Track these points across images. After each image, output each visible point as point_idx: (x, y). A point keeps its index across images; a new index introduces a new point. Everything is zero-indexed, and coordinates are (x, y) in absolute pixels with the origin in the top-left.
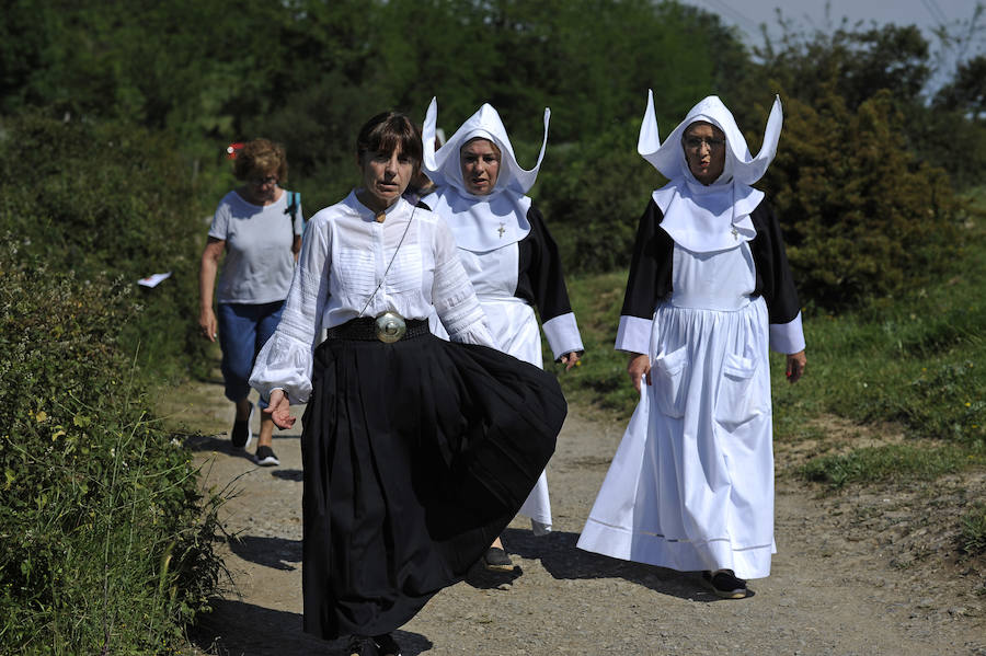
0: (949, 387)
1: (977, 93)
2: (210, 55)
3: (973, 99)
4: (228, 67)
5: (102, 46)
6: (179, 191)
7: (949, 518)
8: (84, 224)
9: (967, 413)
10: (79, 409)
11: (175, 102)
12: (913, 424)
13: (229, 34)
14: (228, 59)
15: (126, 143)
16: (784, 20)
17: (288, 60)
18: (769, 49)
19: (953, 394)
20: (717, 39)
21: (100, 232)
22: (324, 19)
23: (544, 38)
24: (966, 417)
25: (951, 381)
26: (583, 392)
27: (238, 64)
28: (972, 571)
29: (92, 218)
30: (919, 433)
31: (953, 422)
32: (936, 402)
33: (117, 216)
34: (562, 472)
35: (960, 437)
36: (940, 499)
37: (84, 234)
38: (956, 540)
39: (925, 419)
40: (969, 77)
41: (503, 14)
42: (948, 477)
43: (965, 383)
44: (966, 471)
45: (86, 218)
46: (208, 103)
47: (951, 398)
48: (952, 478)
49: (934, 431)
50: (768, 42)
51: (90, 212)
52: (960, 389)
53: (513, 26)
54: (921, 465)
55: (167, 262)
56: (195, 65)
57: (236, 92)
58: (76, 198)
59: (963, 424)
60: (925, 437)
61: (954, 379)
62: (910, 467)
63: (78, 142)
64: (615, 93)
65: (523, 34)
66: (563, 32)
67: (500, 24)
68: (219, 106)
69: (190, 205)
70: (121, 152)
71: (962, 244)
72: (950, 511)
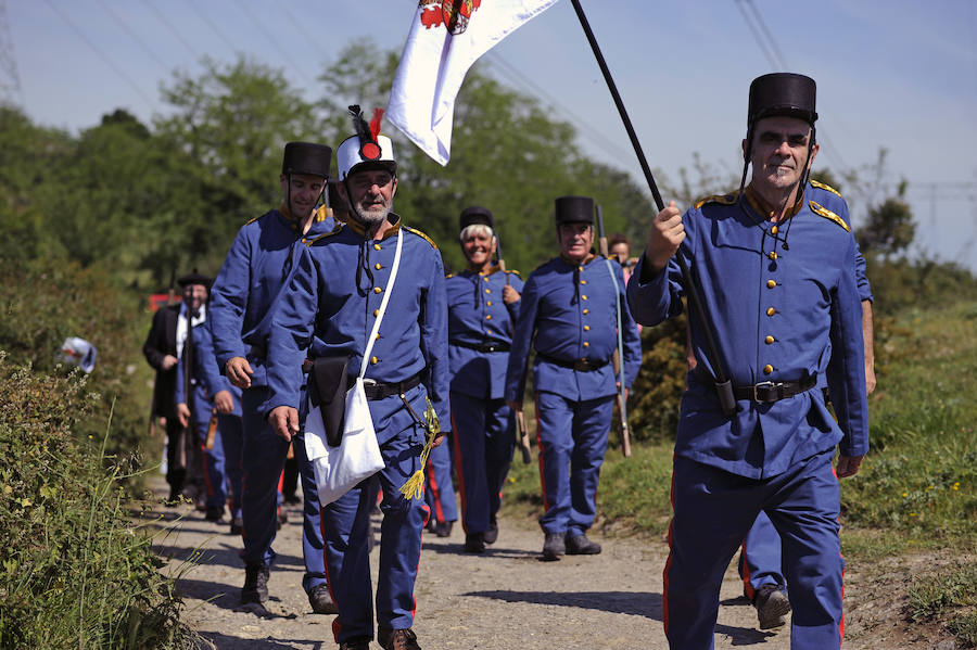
0: (885, 480)
1: (887, 236)
2: (129, 210)
3: (884, 241)
4: (148, 223)
5: (21, 202)
6: (111, 322)
7: (895, 592)
8: (23, 347)
9: (905, 502)
10: (46, 481)
11: (96, 253)
12: (851, 516)
13: (149, 190)
14: (148, 215)
15: (58, 276)
16: (702, 164)
17: (208, 215)
18: (687, 193)
19: (890, 486)
20: (628, 196)
21: (39, 354)
22: (244, 175)
23: (459, 194)
24: (904, 506)
25: (887, 475)
26: (519, 506)
27: (157, 219)
28: (921, 638)
29: (31, 339)
30: (857, 523)
31: (891, 512)
32: (873, 495)
33: (55, 338)
34: (508, 567)
35: (899, 525)
36: (885, 577)
37: (22, 356)
38: (904, 610)
39: (864, 511)
40: (880, 220)
41: (420, 171)
42: (891, 559)
43: (900, 476)
44: (907, 554)
45: (24, 340)
46: (127, 257)
47: (888, 490)
48: (895, 560)
49: (873, 522)
50: (686, 185)
51: (29, 335)
52: (896, 482)
53: (428, 182)
54: (863, 549)
55: (104, 385)
56: (116, 218)
57: (155, 247)
58: (15, 321)
59: (902, 513)
60: (864, 527)
61: (891, 473)
62: (852, 551)
63: (12, 274)
64: (530, 248)
65: (440, 191)
66: (478, 187)
67: (416, 181)
68: (138, 261)
69: (122, 336)
70: (54, 283)
71: (886, 362)
72: (895, 586)
